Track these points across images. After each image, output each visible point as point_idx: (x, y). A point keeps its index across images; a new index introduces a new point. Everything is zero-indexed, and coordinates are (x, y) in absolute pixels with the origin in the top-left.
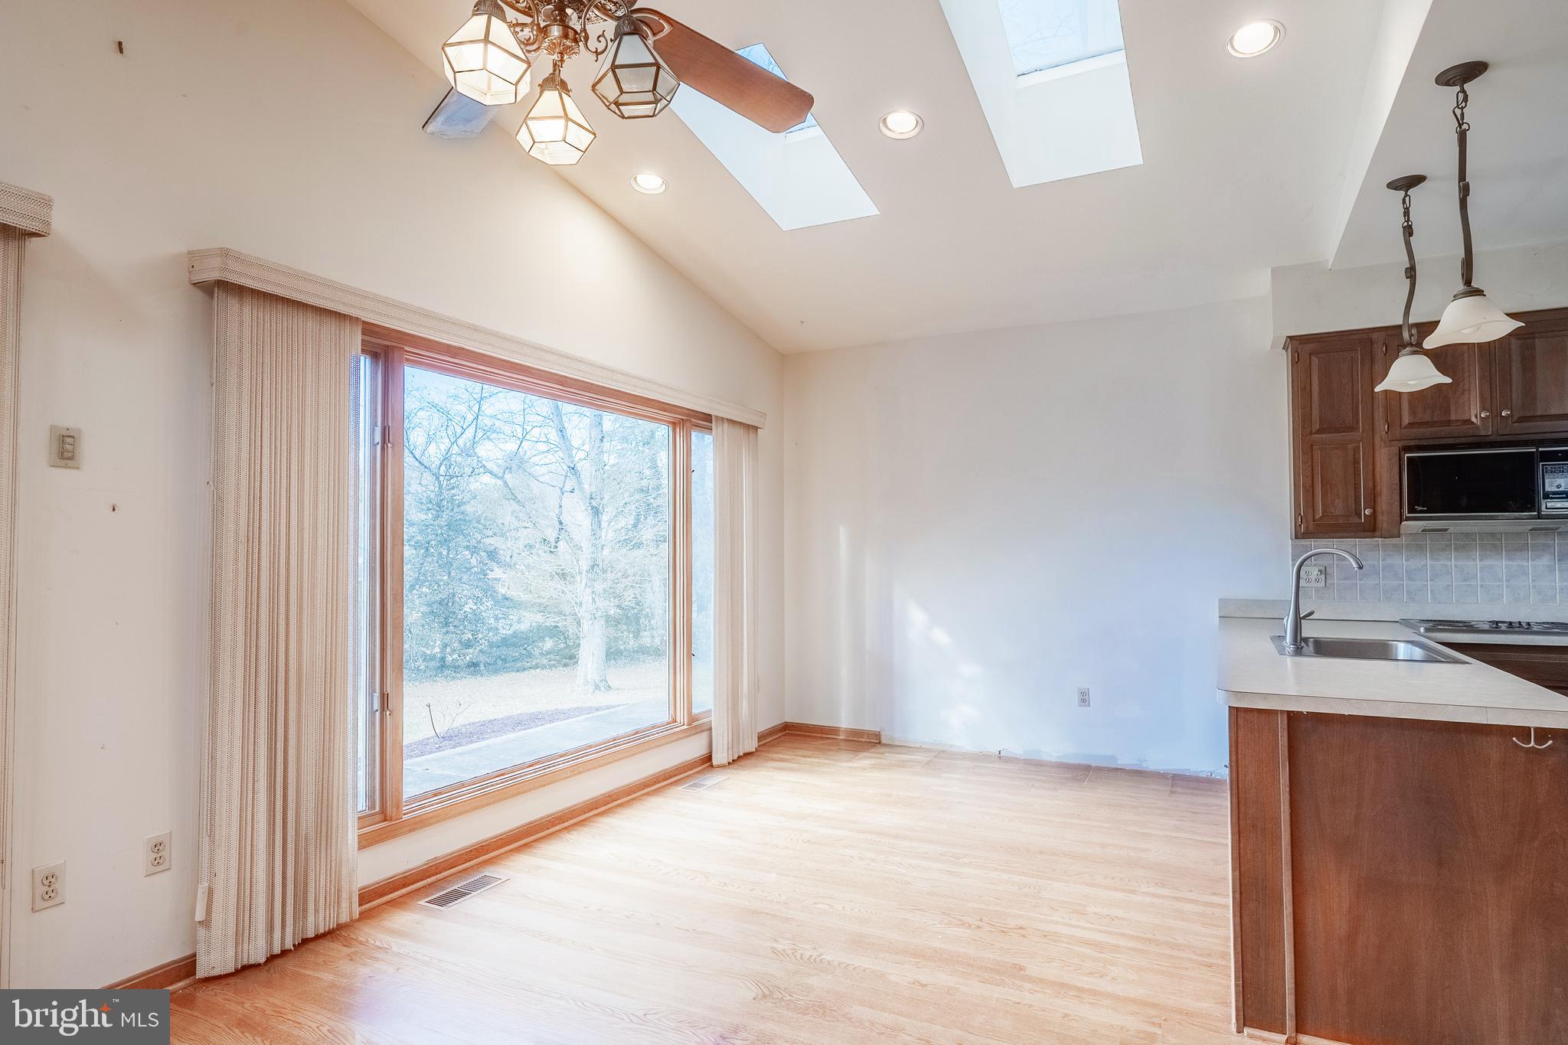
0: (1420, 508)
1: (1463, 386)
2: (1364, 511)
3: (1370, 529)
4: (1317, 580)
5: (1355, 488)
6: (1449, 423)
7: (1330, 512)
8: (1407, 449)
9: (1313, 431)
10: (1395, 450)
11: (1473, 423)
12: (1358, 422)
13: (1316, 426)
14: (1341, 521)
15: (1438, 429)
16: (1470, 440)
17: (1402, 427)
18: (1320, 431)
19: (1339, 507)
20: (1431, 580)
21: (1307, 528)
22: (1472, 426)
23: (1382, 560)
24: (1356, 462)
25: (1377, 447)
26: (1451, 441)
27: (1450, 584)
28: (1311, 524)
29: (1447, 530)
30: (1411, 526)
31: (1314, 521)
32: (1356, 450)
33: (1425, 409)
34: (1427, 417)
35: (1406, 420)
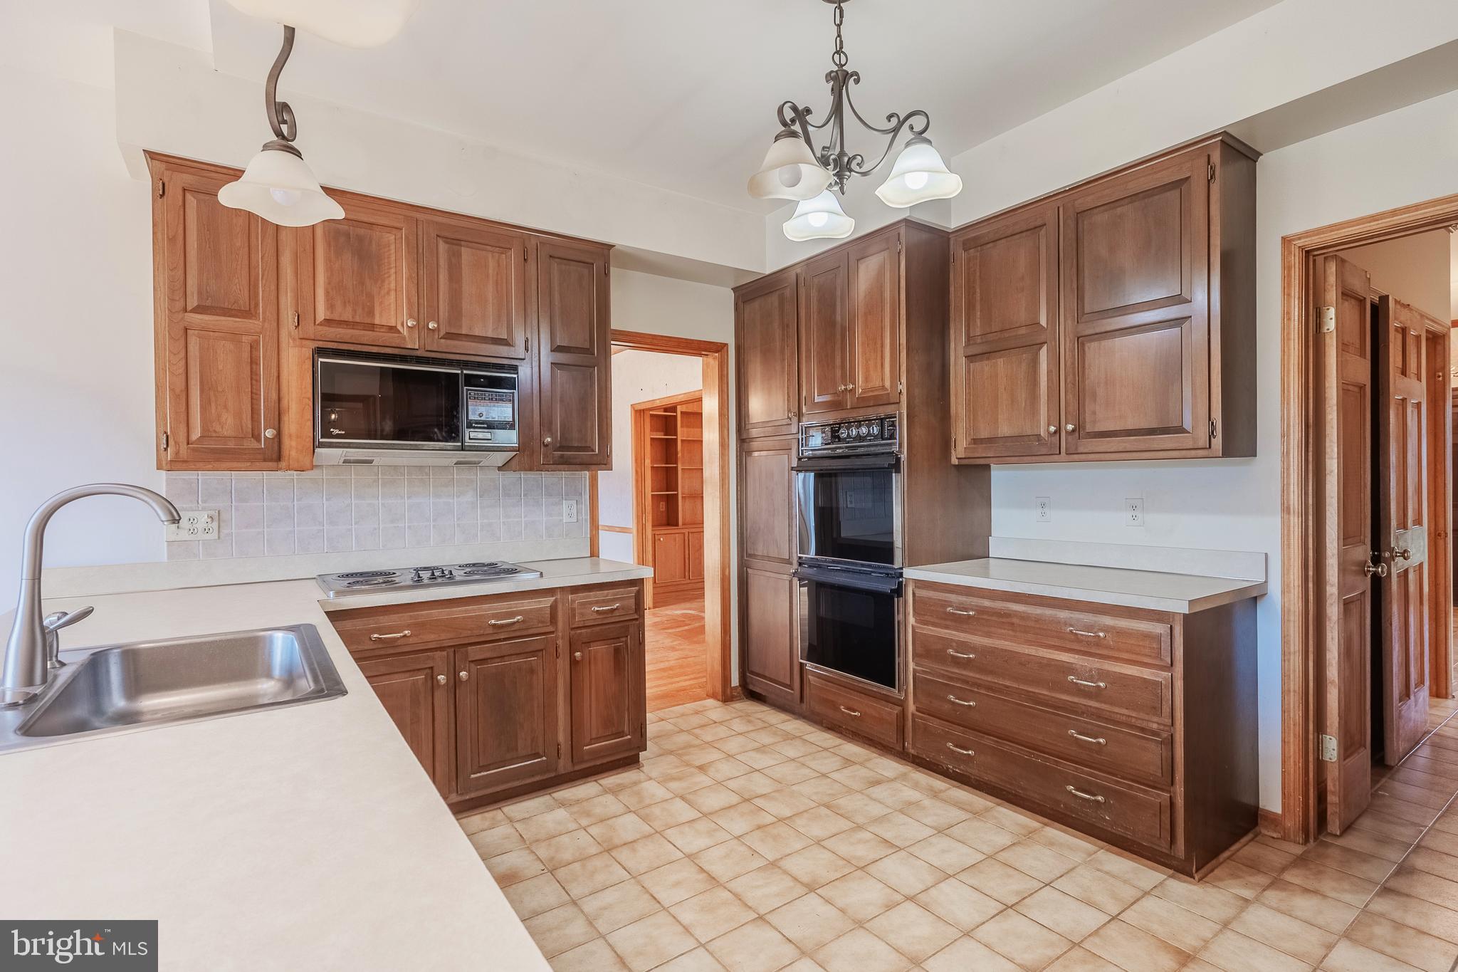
0: (336, 432)
1: (389, 284)
2: (265, 433)
3: (274, 456)
4: (206, 531)
5: (252, 398)
6: (372, 327)
7: (215, 431)
8: (320, 352)
9: (189, 308)
10: (309, 353)
11: (399, 332)
12: (257, 305)
13: (193, 302)
14: (231, 445)
15: (362, 332)
16: (396, 351)
17: (317, 323)
18: (199, 309)
19: (228, 424)
20: (355, 524)
21: (177, 453)
22: (396, 335)
23: (298, 500)
24: (254, 362)
25: (284, 345)
26: (375, 350)
27: (376, 526)
28: (184, 447)
29: (371, 462)
30: (330, 455)
31: (188, 444)
32: (254, 347)
33: (345, 302)
34: (347, 316)
35: (321, 316)
